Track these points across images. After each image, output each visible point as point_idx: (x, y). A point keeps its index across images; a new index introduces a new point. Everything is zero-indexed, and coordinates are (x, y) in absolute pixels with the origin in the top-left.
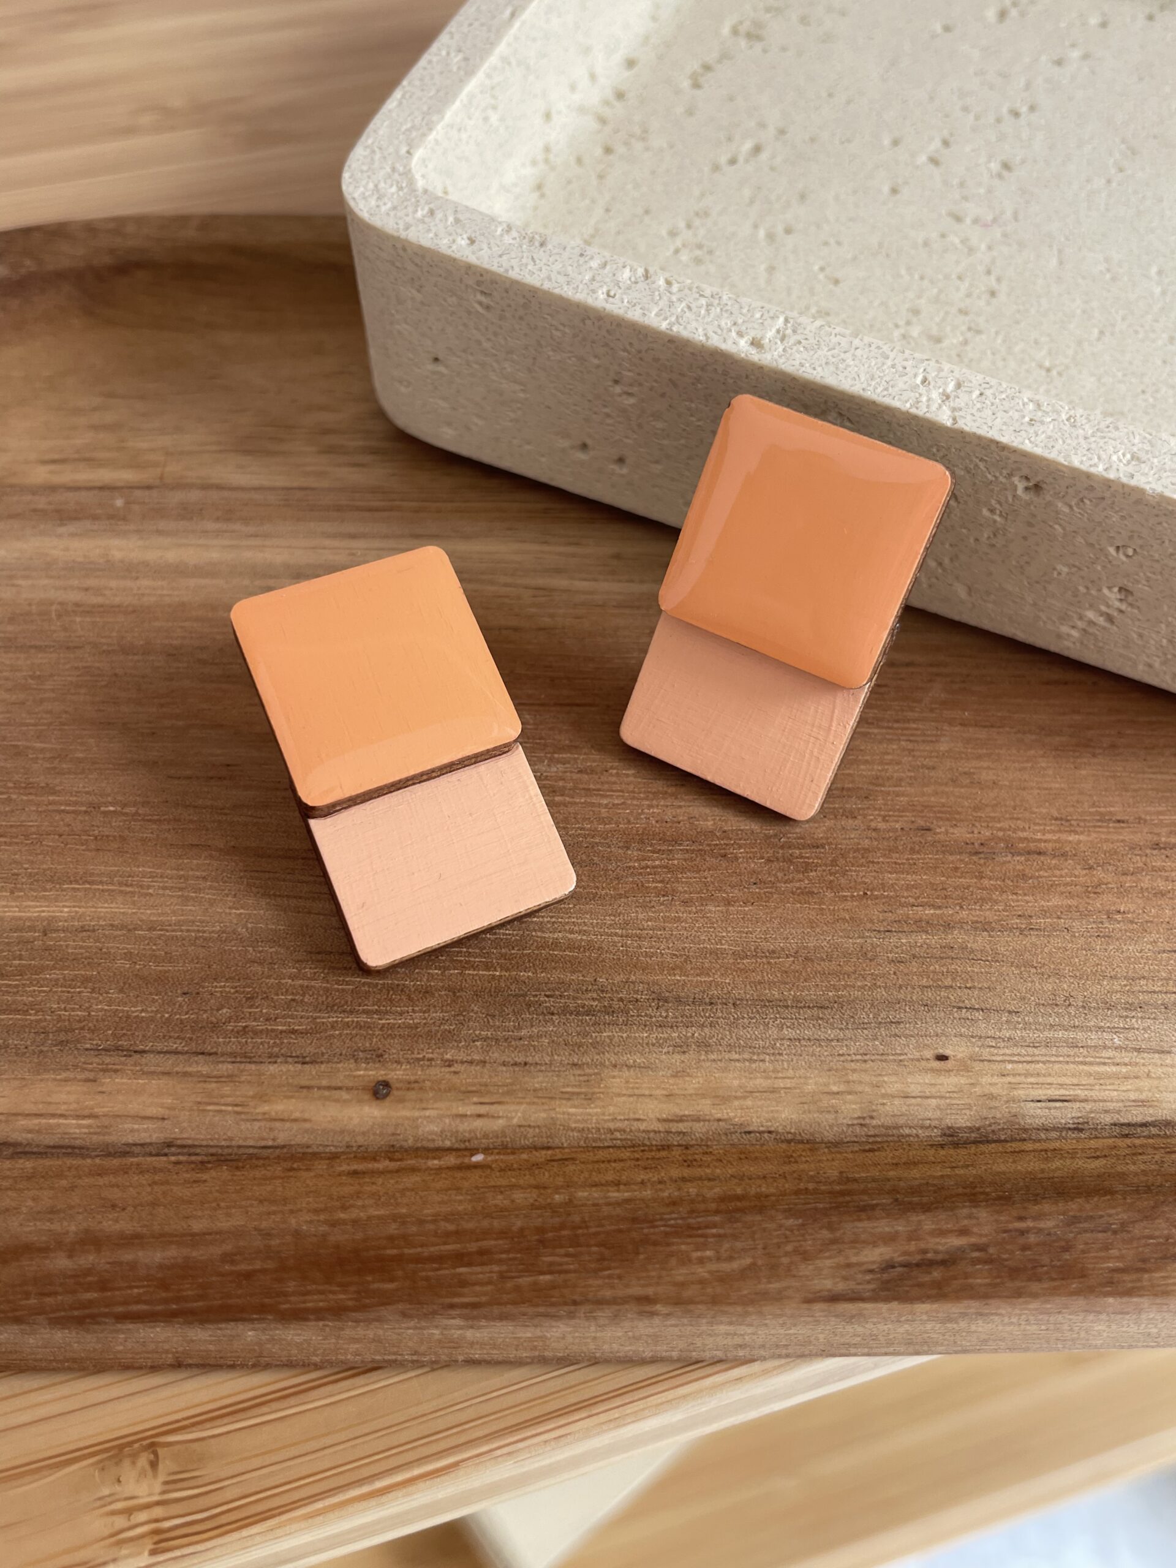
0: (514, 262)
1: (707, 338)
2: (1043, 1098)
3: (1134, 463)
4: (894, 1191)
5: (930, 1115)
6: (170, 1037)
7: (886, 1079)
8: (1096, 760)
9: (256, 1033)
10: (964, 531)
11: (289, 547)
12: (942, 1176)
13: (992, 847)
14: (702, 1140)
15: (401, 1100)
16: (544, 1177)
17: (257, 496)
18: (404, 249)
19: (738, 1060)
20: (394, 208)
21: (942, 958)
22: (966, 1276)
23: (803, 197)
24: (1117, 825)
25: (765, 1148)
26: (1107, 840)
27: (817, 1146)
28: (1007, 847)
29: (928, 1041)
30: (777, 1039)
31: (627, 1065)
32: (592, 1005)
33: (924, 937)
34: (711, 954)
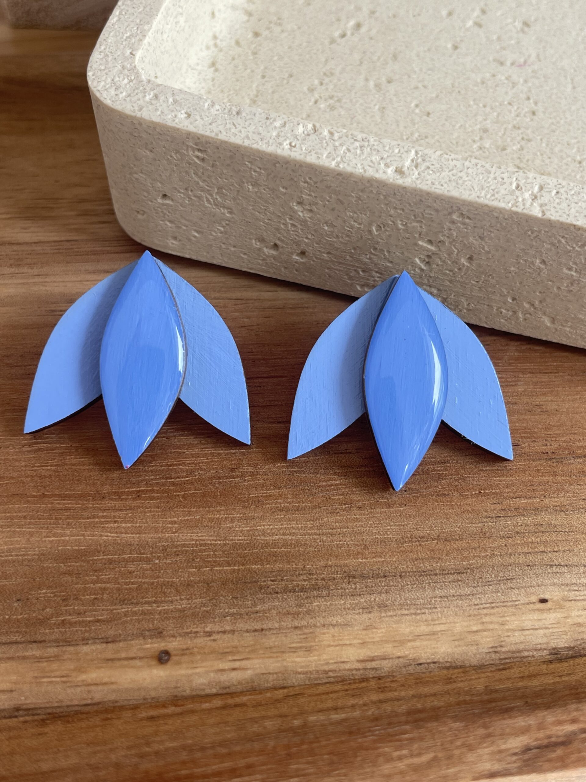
4: (523, 697)
5: (540, 641)
6: (11, 632)
7: (508, 618)
9: (72, 624)
12: (554, 683)
13: (560, 454)
14: (389, 672)
15: (178, 663)
16: (284, 709)
19: (407, 615)
21: (536, 532)
22: (579, 751)
25: (432, 674)
27: (468, 669)
28: (570, 453)
29: (533, 590)
30: (431, 598)
31: (332, 625)
32: (304, 585)
33: (522, 519)
34: (381, 542)
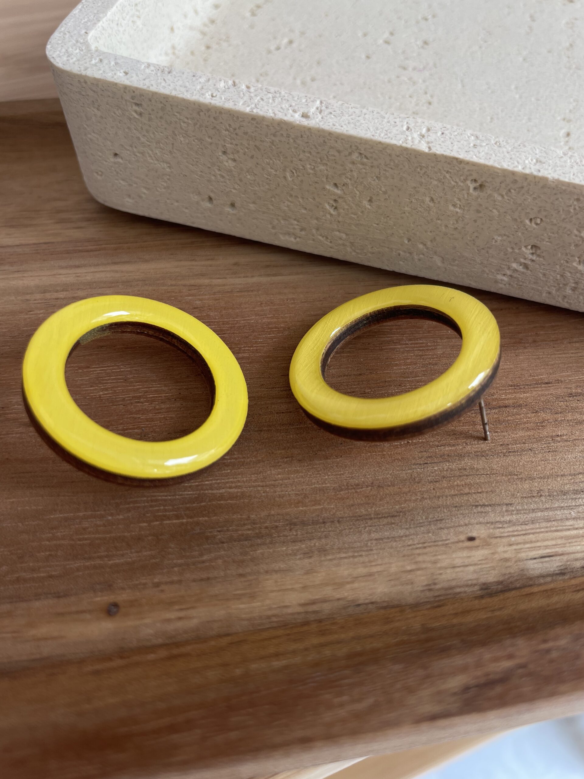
0: (153, 82)
1: (275, 114)
2: (537, 556)
3: (538, 164)
4: (459, 633)
5: (470, 577)
7: (439, 557)
8: (527, 350)
9: (26, 580)
10: (438, 221)
11: (39, 276)
12: (487, 618)
14: (329, 615)
15: (126, 615)
16: (227, 657)
17: (19, 250)
18: (86, 82)
19: (345, 558)
20: (78, 60)
21: (460, 476)
22: (517, 687)
23: (319, 63)
24: (546, 385)
25: (370, 614)
26: (542, 395)
27: (404, 608)
29: (461, 529)
30: (368, 540)
31: (275, 571)
32: (248, 534)
33: (448, 464)
34: (320, 490)
